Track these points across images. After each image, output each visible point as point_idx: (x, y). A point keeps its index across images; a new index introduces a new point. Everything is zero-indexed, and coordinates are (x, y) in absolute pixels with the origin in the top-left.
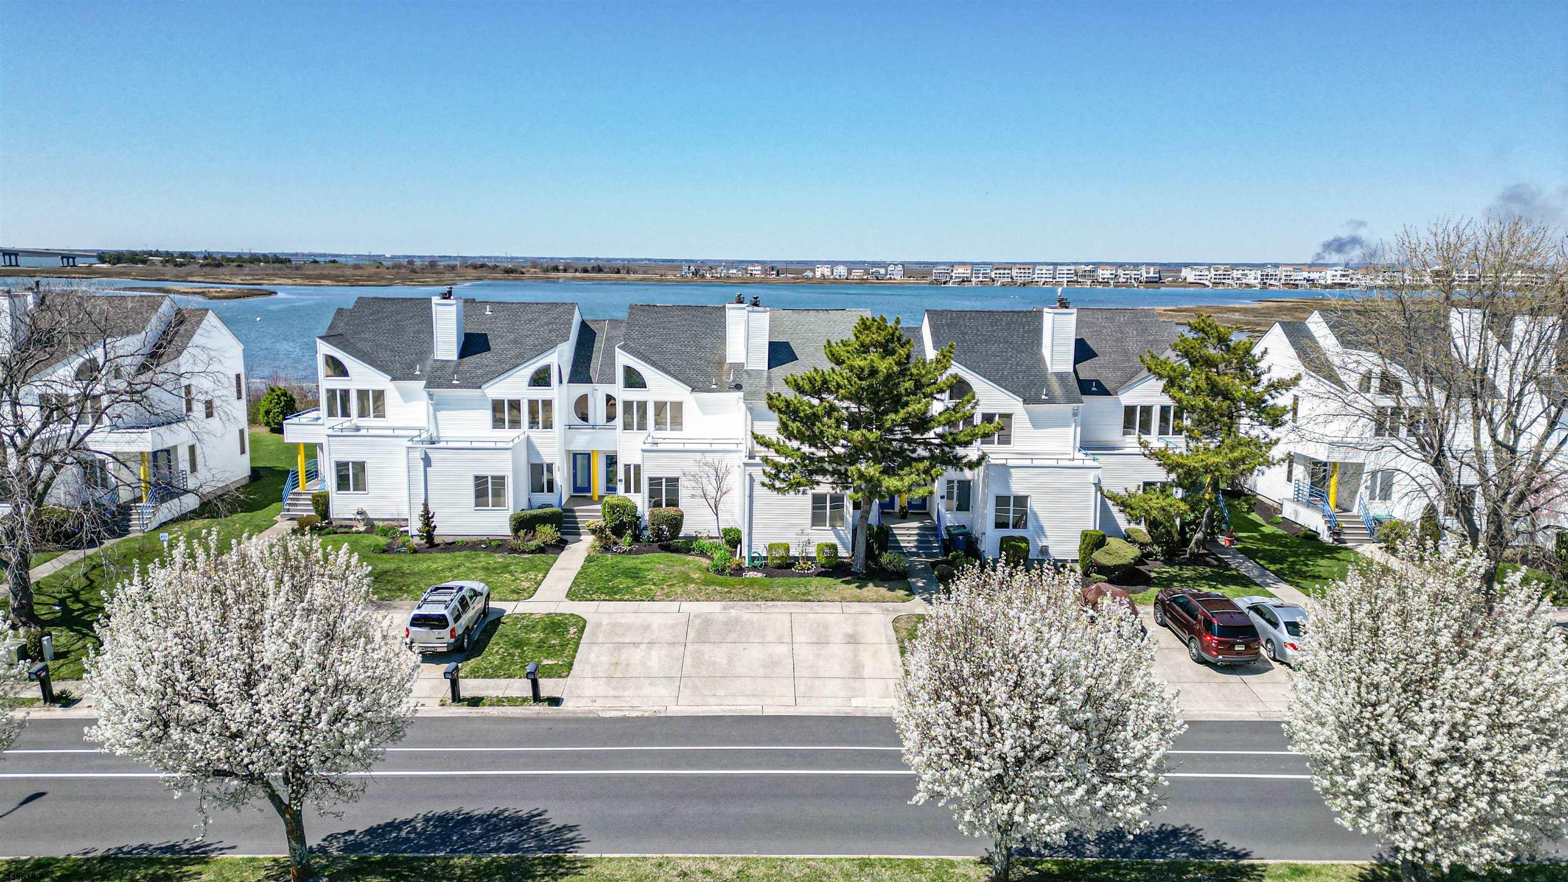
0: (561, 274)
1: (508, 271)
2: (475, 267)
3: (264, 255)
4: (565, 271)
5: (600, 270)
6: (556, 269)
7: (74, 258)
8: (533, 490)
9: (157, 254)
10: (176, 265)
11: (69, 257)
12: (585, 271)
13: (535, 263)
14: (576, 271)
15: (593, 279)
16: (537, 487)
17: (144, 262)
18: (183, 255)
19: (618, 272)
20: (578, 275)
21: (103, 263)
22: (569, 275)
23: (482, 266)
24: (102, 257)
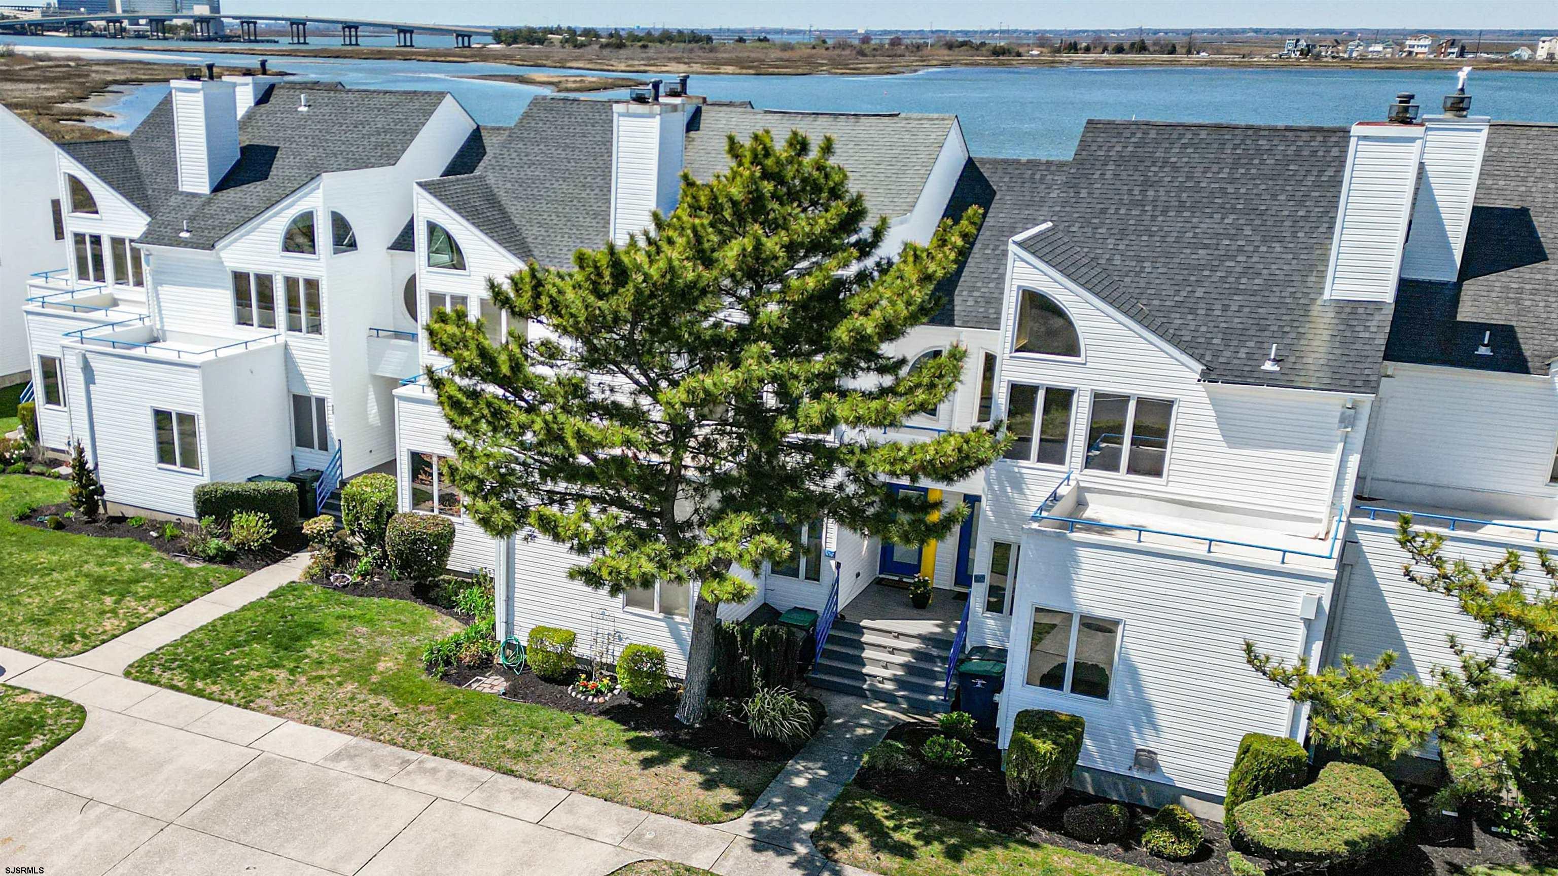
0: (1081, 56)
1: (998, 52)
2: (950, 46)
3: (680, 32)
4: (1087, 50)
5: (1142, 48)
6: (1073, 47)
7: (469, 37)
8: (299, 444)
9: (558, 31)
10: (575, 46)
11: (463, 35)
12: (1119, 50)
13: (1042, 40)
14: (1105, 50)
15: (1134, 63)
16: (303, 439)
17: (541, 42)
18: (587, 32)
19: (1173, 51)
20: (1106, 56)
21: (498, 43)
22: (1091, 56)
23: (963, 44)
24: (499, 35)
